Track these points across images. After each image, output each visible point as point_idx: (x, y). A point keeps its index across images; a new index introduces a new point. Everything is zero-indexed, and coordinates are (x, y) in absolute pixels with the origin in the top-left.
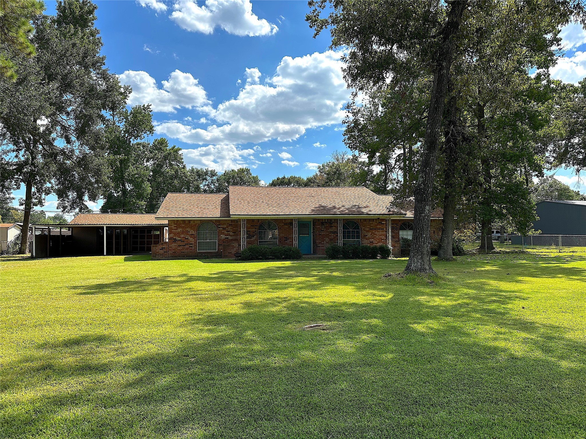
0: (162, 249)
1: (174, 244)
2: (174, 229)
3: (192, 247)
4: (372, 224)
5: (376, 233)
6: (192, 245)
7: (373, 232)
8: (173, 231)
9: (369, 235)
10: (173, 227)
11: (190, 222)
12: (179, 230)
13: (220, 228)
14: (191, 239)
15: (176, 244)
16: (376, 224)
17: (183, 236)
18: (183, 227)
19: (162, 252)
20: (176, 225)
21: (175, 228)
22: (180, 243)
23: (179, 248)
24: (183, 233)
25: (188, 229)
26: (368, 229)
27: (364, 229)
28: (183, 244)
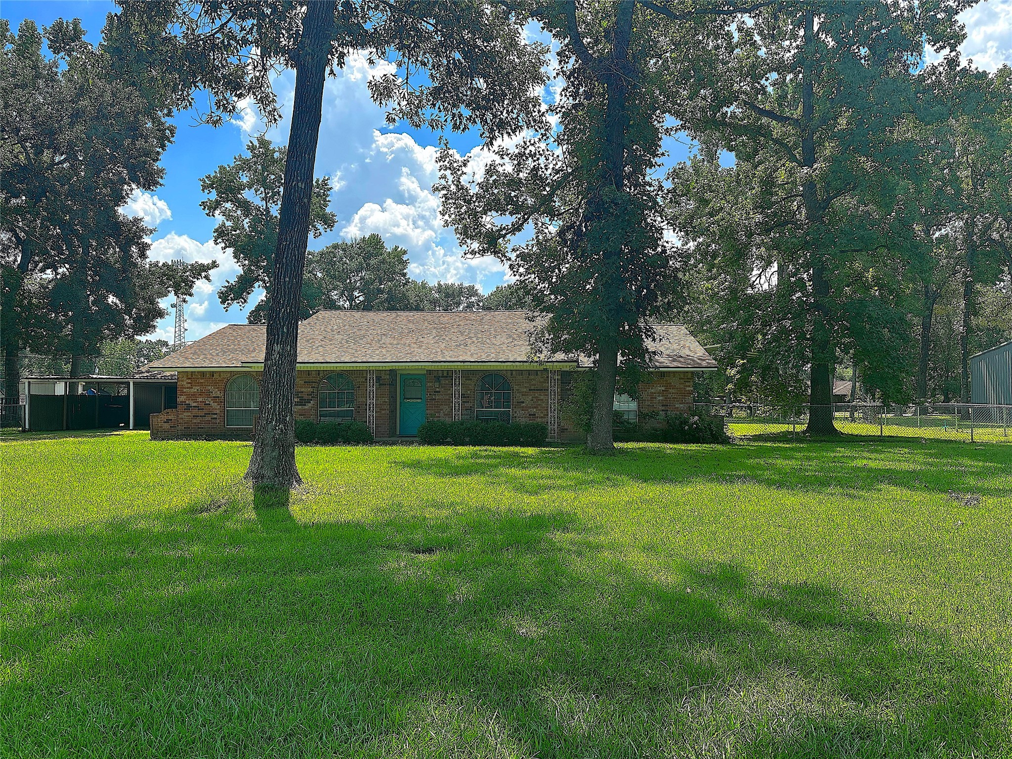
0: (168, 421)
2: (187, 388)
3: (217, 418)
4: (534, 380)
6: (215, 416)
7: (536, 395)
8: (184, 390)
9: (528, 401)
10: (185, 383)
11: (213, 376)
12: (195, 389)
14: (214, 405)
15: (189, 414)
17: (200, 400)
18: (201, 384)
19: (167, 426)
20: (190, 381)
21: (189, 385)
22: (195, 412)
24: (201, 394)
25: (210, 388)
26: (525, 390)
27: (518, 390)
28: (200, 413)
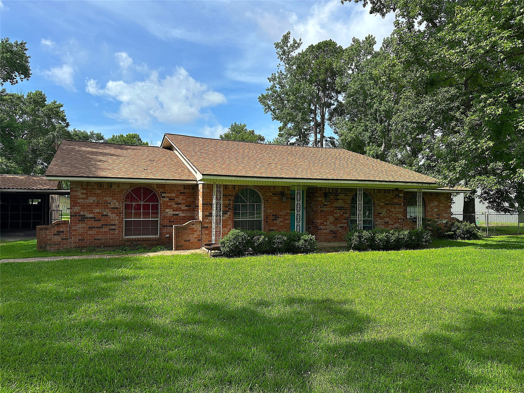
0: (58, 233)
1: (80, 225)
2: (82, 198)
3: (114, 229)
5: (392, 210)
6: (114, 227)
8: (79, 201)
10: (79, 194)
11: (111, 187)
12: (92, 200)
13: (164, 197)
14: (113, 216)
15: (84, 225)
16: (392, 197)
17: (98, 211)
18: (98, 195)
19: (57, 239)
21: (84, 196)
23: (91, 232)
24: (98, 205)
25: (108, 198)
27: (378, 204)
28: (96, 224)
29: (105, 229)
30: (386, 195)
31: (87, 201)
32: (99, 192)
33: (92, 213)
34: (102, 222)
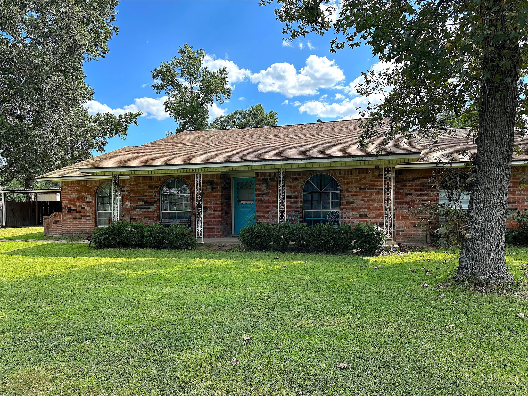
0: (56, 222)
1: (68, 216)
2: (69, 194)
3: (89, 220)
4: (365, 178)
6: (89, 218)
7: (367, 195)
8: (67, 196)
9: (358, 201)
10: (67, 191)
11: (86, 184)
12: (74, 195)
14: (88, 209)
15: (70, 216)
16: (373, 178)
17: (78, 204)
18: (78, 192)
20: (70, 189)
21: (70, 192)
22: (75, 214)
23: (74, 222)
24: (78, 199)
25: (84, 194)
26: (354, 189)
27: (347, 190)
28: (78, 215)
29: (84, 219)
30: (363, 176)
31: (72, 196)
32: (79, 188)
33: (75, 206)
34: (82, 214)
